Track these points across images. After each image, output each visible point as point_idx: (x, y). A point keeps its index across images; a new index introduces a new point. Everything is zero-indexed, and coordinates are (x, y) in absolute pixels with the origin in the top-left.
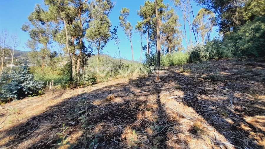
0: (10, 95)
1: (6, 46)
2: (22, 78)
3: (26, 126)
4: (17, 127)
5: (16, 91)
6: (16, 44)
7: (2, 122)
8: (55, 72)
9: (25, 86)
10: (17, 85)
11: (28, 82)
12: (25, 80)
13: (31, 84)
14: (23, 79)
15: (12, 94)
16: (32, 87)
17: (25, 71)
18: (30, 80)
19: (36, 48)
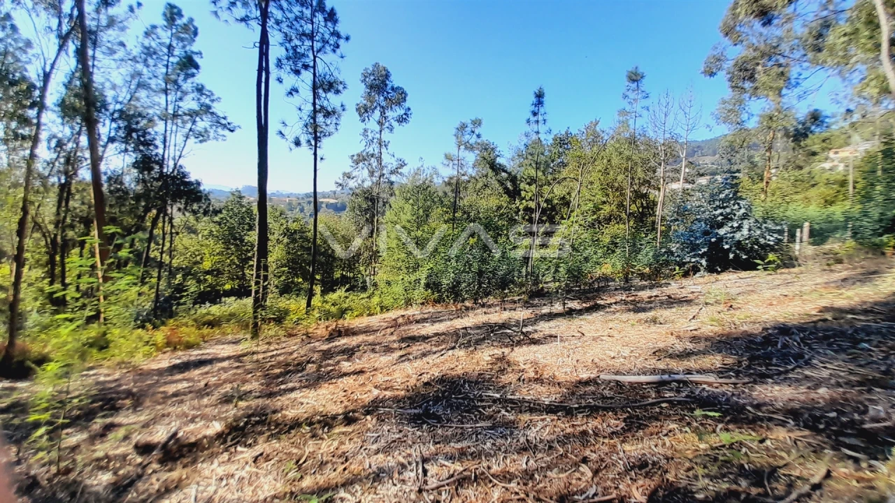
0: (691, 257)
1: (669, 136)
2: (719, 211)
3: (761, 344)
4: (737, 339)
5: (706, 250)
6: (691, 122)
7: (691, 317)
8: (813, 192)
9: (728, 235)
10: (706, 233)
11: (735, 225)
12: (728, 218)
13: (745, 232)
14: (721, 214)
15: (694, 256)
16: (746, 239)
17: (727, 192)
18: (742, 219)
19: (745, 117)
